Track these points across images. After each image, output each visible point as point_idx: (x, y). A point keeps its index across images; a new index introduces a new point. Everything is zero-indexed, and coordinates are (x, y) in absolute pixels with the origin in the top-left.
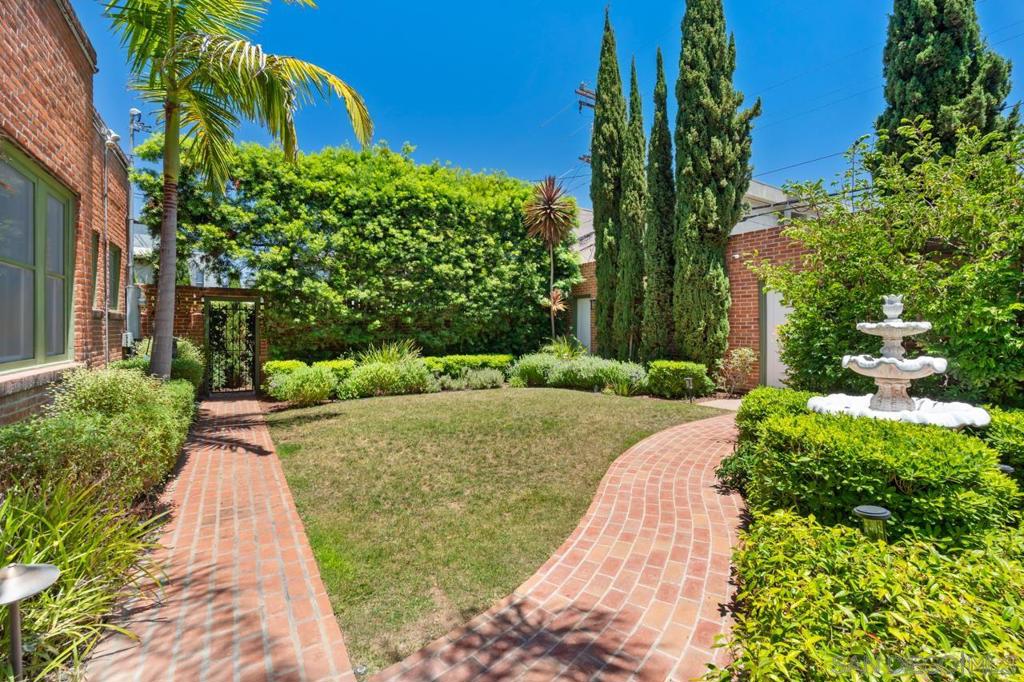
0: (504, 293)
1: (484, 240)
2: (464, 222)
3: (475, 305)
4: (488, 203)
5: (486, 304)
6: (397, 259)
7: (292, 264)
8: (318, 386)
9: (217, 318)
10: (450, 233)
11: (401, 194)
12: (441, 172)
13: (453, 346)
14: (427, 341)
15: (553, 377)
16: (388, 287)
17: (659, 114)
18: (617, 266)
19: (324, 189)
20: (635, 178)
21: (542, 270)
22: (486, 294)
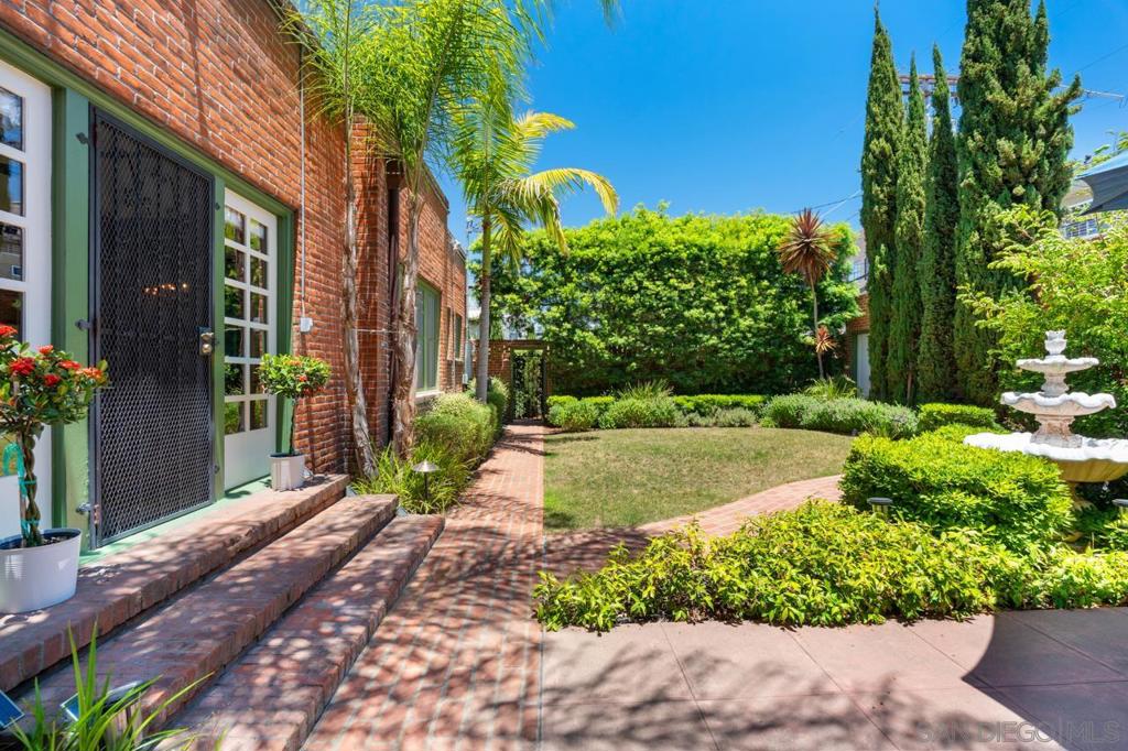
0: (758, 333)
1: (736, 282)
2: (715, 266)
3: (727, 347)
4: (742, 245)
5: (740, 344)
6: (651, 308)
7: (566, 320)
8: (583, 416)
9: (518, 362)
10: (701, 279)
11: (654, 250)
12: (695, 222)
13: (708, 386)
14: (680, 381)
15: (807, 418)
16: (644, 333)
17: (938, 120)
18: (891, 298)
19: (590, 255)
20: (914, 196)
21: (804, 306)
22: (738, 334)
